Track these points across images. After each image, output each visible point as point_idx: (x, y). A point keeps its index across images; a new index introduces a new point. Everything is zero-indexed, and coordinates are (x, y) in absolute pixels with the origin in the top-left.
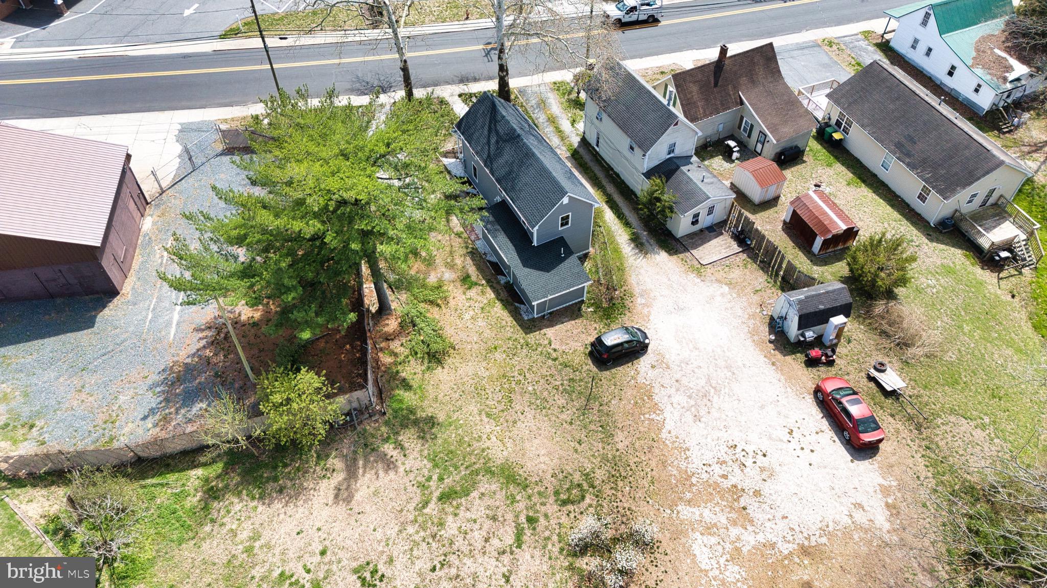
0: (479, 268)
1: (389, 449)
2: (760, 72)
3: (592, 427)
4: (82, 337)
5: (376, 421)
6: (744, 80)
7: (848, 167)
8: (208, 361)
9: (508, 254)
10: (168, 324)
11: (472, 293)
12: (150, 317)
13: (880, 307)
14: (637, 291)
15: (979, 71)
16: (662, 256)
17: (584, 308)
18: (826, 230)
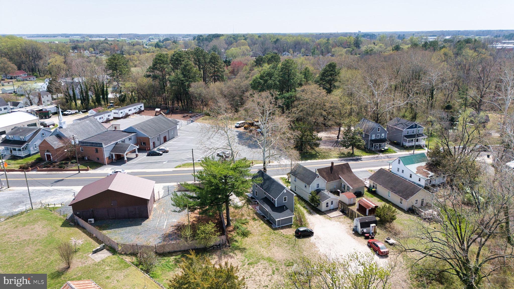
0: (258, 216)
1: (231, 254)
2: (345, 170)
3: (296, 251)
4: (139, 227)
5: (227, 248)
6: (340, 172)
7: (378, 198)
8: (176, 233)
9: (267, 209)
10: (163, 225)
11: (256, 222)
12: (158, 224)
13: (388, 225)
14: (310, 223)
15: (418, 175)
16: (318, 216)
17: (292, 226)
18: (369, 207)
